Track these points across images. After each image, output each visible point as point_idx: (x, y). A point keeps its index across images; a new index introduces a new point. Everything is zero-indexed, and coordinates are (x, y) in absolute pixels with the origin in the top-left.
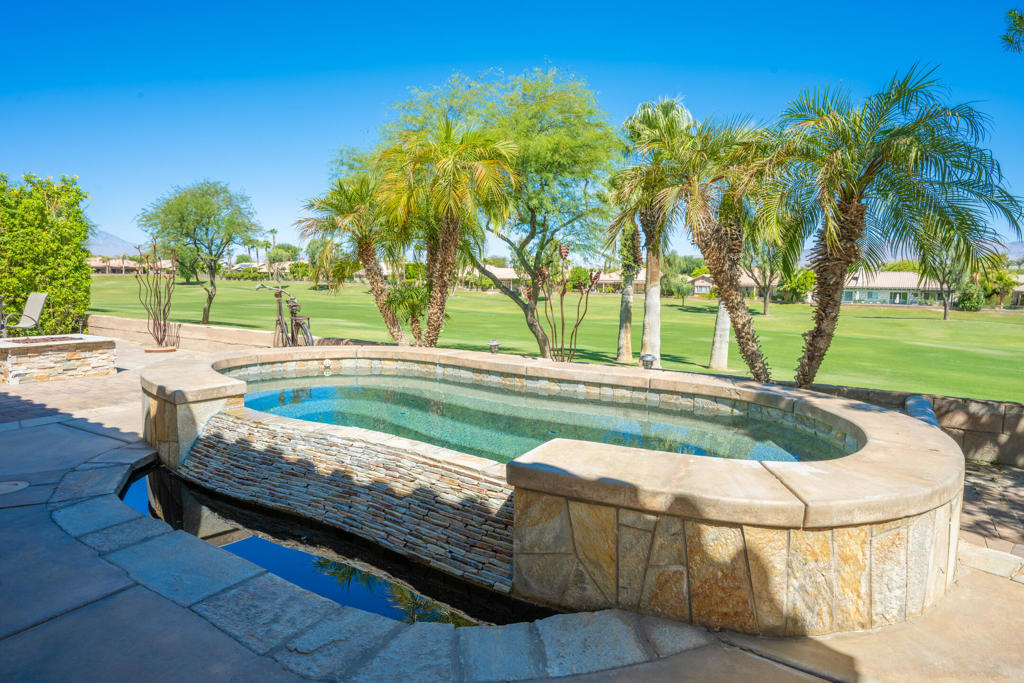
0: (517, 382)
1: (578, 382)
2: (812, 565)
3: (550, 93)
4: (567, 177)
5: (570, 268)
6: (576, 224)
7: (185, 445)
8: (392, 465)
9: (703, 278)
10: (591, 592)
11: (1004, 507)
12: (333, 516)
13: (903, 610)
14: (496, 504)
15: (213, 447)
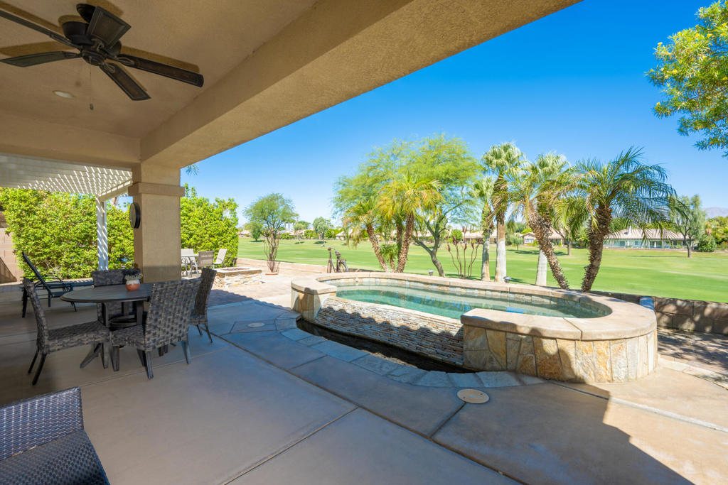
0: (445, 289)
1: (474, 289)
2: (586, 355)
3: (443, 144)
4: (453, 186)
5: (451, 230)
6: (458, 209)
7: (316, 312)
8: (407, 319)
9: (529, 234)
10: (496, 365)
11: (693, 349)
12: (384, 339)
13: (627, 377)
14: (454, 333)
15: (328, 312)
